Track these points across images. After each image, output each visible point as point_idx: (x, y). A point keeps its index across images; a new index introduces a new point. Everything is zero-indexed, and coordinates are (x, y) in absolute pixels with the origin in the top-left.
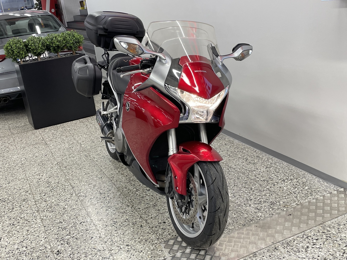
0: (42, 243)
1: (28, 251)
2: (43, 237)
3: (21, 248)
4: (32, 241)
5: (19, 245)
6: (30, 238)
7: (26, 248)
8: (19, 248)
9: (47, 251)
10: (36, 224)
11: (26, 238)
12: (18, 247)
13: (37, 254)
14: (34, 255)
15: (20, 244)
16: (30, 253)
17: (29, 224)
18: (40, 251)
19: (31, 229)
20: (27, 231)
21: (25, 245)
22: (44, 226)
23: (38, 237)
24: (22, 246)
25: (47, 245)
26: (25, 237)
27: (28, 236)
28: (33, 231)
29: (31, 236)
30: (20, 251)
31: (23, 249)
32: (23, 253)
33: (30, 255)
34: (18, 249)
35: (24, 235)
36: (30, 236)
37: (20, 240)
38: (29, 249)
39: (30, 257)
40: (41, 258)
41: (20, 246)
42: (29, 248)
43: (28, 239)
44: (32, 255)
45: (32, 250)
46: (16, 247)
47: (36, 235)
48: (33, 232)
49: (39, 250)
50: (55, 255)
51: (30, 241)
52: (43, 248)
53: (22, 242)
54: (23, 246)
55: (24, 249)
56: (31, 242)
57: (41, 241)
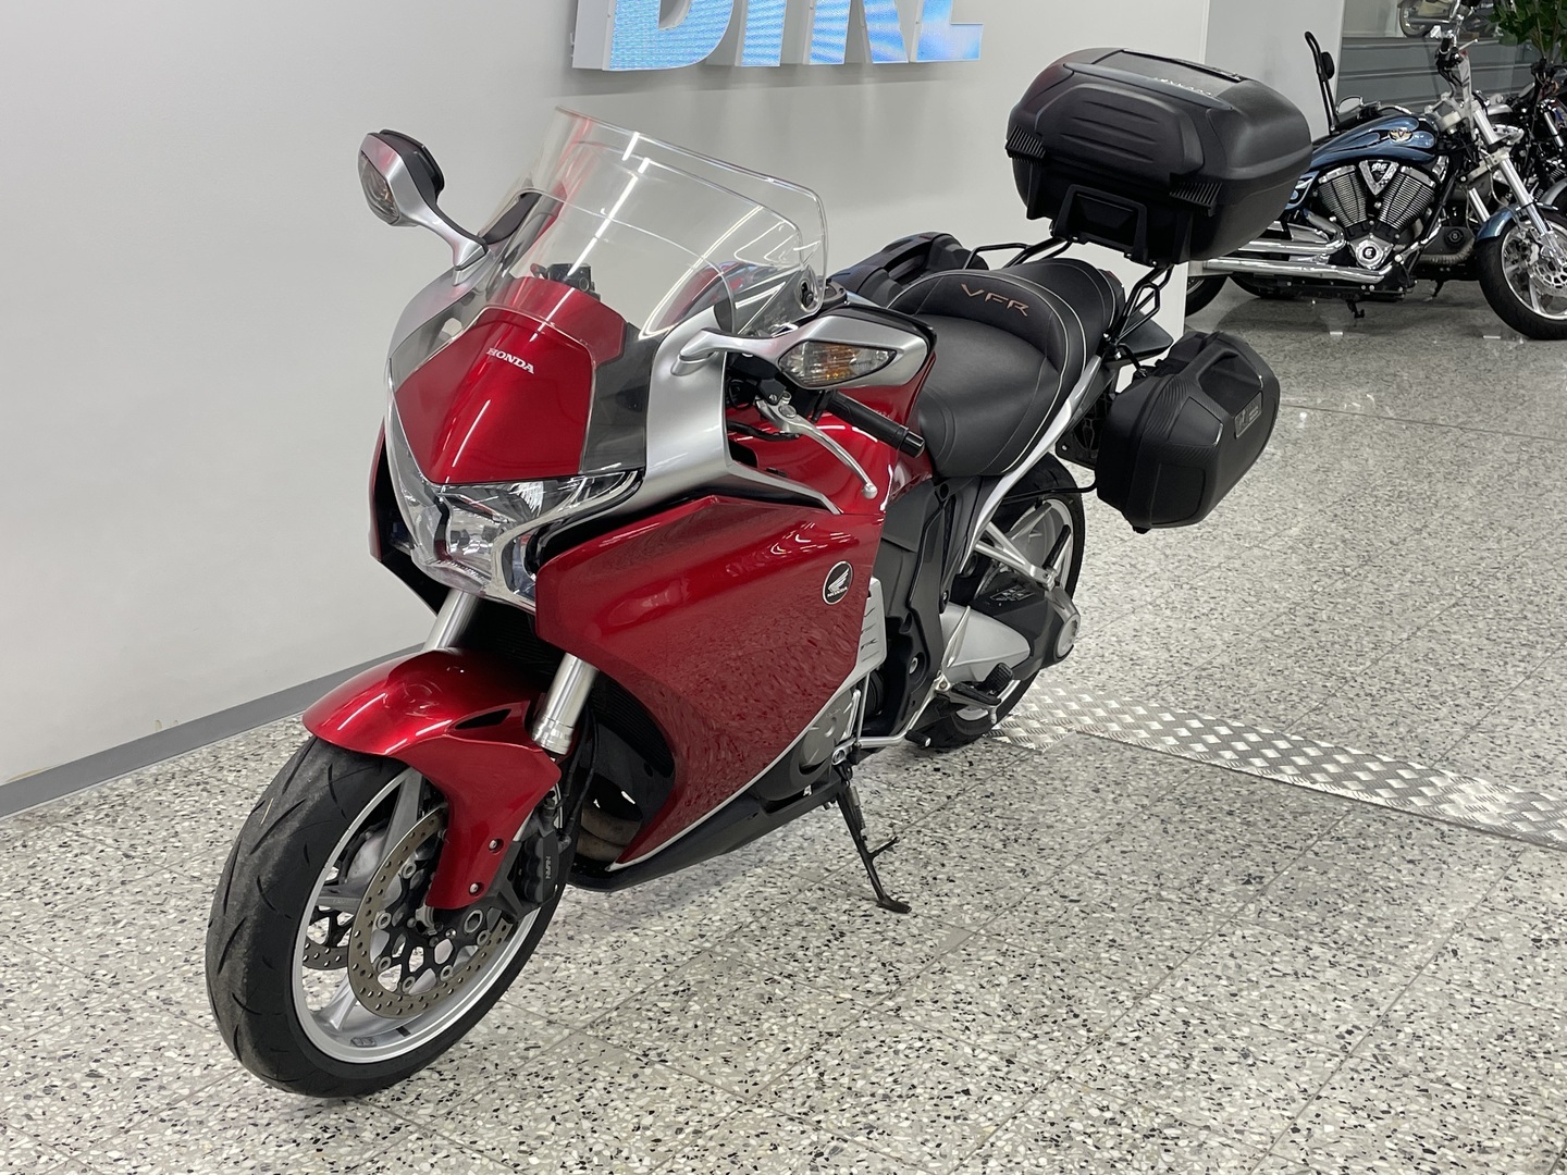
0: (1253, 929)
1: (1316, 937)
2: (1225, 944)
3: (1323, 961)
4: (1269, 954)
5: (1318, 971)
6: (1262, 969)
7: (1307, 949)
8: (1328, 964)
9: (1271, 902)
10: (1181, 997)
11: (1271, 976)
12: (1326, 967)
13: (1305, 913)
14: (1314, 919)
15: (1309, 973)
16: (1317, 929)
17: (1197, 1014)
18: (1287, 914)
19: (1219, 992)
20: (1237, 998)
21: (1301, 959)
22: (1167, 971)
23: (1236, 954)
24: (1312, 962)
25: (1248, 916)
26: (1268, 984)
27: (1254, 979)
28: (1224, 982)
29: (1248, 973)
30: (1335, 952)
31: (1323, 952)
32: (1335, 943)
33: (1324, 924)
34: (1333, 965)
35: (1264, 990)
36: (1250, 975)
37: (1294, 987)
38: (1307, 940)
39: (1331, 920)
40: (1309, 899)
41: (1317, 968)
42: (1302, 943)
43: (1269, 968)
44: (1320, 921)
45: (1301, 932)
46: (1331, 973)
47: (1231, 963)
48: (1228, 978)
49: (1284, 919)
50: (1266, 881)
51: (1276, 959)
52: (1267, 916)
53: (1296, 974)
54: (1311, 959)
55: (1316, 950)
56: (1273, 954)
57: (1244, 937)
